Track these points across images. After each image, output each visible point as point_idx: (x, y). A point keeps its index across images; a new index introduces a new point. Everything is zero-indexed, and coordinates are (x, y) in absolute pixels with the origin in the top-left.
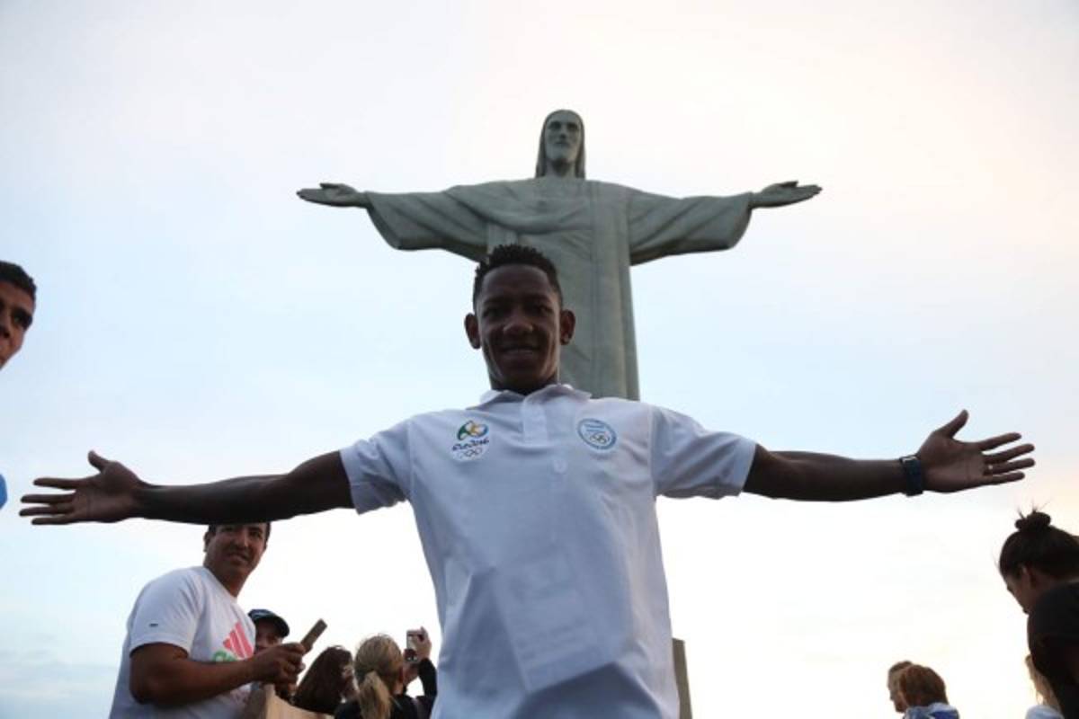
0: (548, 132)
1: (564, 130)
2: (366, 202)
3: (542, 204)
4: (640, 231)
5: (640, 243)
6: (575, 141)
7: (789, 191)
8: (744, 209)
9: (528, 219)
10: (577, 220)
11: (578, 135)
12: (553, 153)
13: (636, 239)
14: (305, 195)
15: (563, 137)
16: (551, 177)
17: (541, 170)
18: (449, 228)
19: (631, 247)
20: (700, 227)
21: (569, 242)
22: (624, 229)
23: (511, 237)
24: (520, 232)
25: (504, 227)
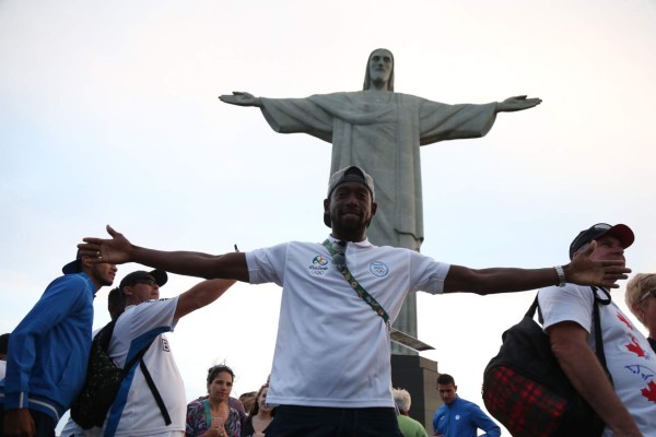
0: (371, 63)
1: (382, 61)
2: (260, 103)
3: (367, 106)
4: (427, 124)
5: (427, 132)
6: (388, 67)
7: (521, 101)
8: (492, 112)
9: (359, 115)
10: (389, 117)
11: (391, 65)
12: (374, 75)
13: (424, 129)
14: (224, 99)
15: (381, 65)
16: (373, 90)
17: (367, 86)
18: (309, 120)
19: (421, 134)
20: (463, 123)
21: (382, 130)
22: (417, 123)
23: (347, 127)
24: (353, 123)
25: (343, 120)
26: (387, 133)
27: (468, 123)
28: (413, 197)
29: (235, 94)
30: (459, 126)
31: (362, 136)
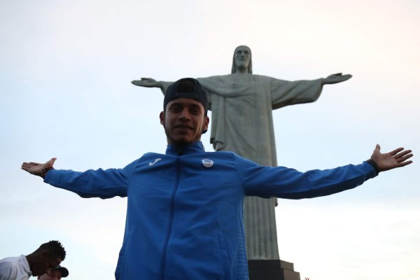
0: (236, 55)
1: (243, 54)
2: (159, 85)
3: (234, 85)
4: (276, 96)
5: (276, 100)
6: (247, 58)
7: (339, 77)
8: (320, 85)
9: (229, 91)
10: (250, 91)
11: (249, 56)
12: (239, 63)
13: (274, 99)
14: (135, 83)
15: (243, 57)
16: (238, 74)
17: (234, 71)
19: (272, 102)
20: (301, 93)
21: (246, 101)
22: (269, 95)
23: (221, 99)
24: (225, 96)
25: (218, 94)
26: (248, 102)
27: (305, 93)
28: (269, 145)
29: (143, 79)
30: (298, 95)
31: (231, 105)
